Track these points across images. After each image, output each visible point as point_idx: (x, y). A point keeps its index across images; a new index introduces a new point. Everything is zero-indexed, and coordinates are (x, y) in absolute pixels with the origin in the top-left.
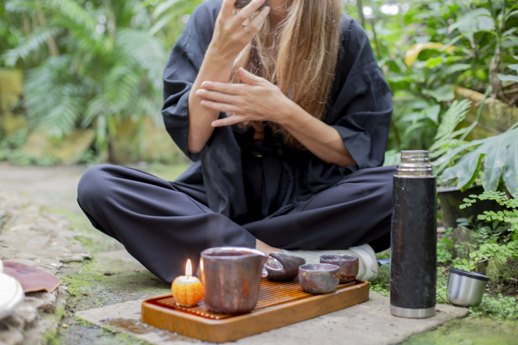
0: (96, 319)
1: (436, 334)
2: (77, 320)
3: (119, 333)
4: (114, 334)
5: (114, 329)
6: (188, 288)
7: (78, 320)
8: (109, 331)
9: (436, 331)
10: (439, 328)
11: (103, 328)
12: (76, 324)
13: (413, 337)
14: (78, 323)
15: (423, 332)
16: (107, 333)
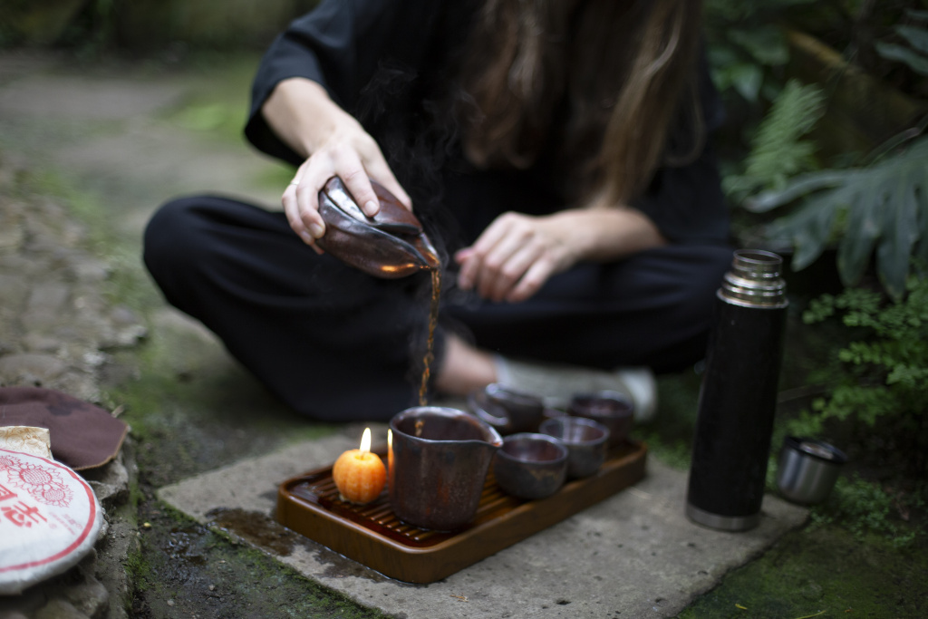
0: (197, 512)
1: (763, 565)
2: (163, 508)
3: (245, 546)
4: (235, 546)
5: (233, 536)
6: (364, 478)
7: (165, 510)
8: (226, 540)
9: (763, 560)
10: (767, 553)
11: (214, 533)
12: (163, 518)
13: (729, 575)
14: (166, 514)
15: (744, 565)
16: (222, 544)
